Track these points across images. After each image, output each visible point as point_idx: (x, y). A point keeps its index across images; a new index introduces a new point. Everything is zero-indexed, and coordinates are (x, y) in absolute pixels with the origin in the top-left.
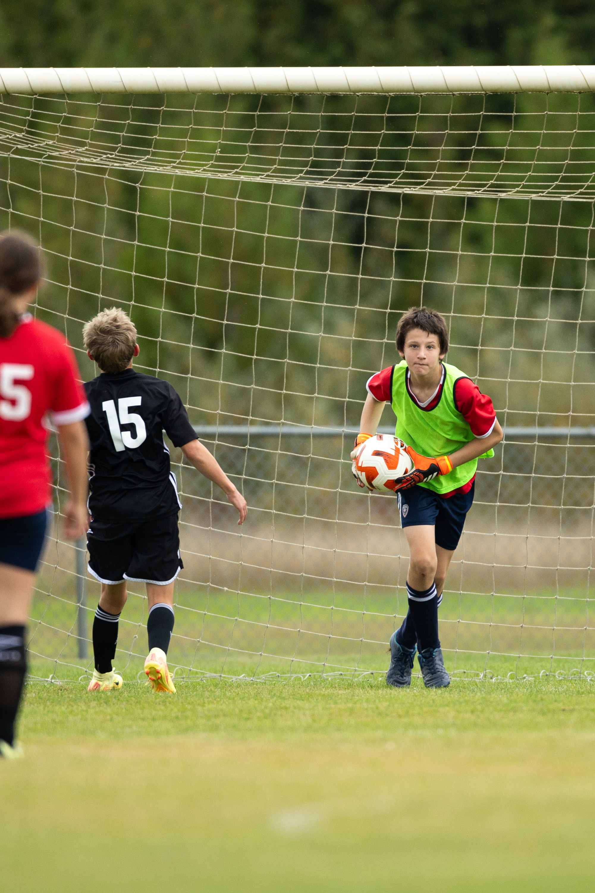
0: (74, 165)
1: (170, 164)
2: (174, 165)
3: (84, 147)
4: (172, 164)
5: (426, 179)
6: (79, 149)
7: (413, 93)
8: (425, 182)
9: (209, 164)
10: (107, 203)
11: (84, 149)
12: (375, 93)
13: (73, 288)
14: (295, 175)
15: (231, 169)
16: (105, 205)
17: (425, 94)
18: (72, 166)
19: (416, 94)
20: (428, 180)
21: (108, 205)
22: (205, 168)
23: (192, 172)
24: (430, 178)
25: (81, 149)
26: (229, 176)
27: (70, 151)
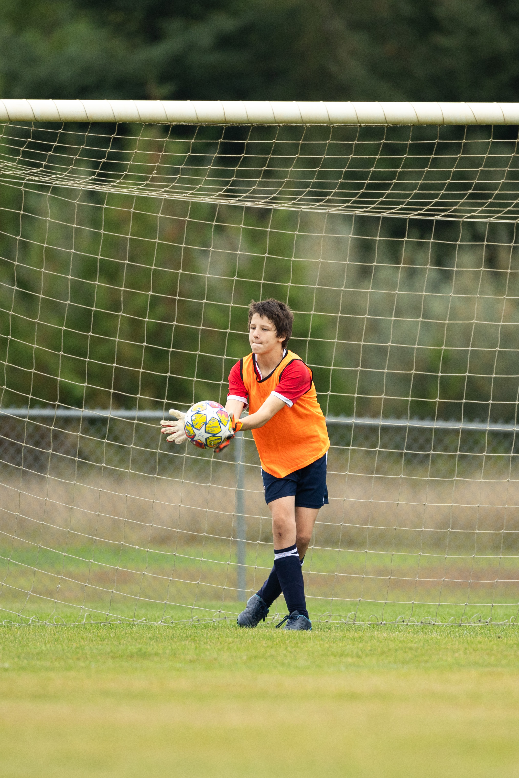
0: (22, 183)
1: (110, 183)
2: (113, 184)
3: (39, 168)
4: (111, 184)
5: (326, 197)
6: (33, 169)
7: (326, 124)
8: (324, 199)
9: (143, 184)
10: (49, 216)
11: (38, 170)
12: (294, 124)
13: (19, 289)
14: (215, 193)
15: (161, 188)
16: (48, 218)
17: (336, 126)
18: (20, 184)
19: (329, 125)
20: (328, 197)
21: (50, 219)
22: (139, 187)
23: (125, 190)
24: (329, 196)
25: (36, 170)
26: (158, 194)
27: (24, 171)
